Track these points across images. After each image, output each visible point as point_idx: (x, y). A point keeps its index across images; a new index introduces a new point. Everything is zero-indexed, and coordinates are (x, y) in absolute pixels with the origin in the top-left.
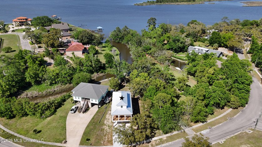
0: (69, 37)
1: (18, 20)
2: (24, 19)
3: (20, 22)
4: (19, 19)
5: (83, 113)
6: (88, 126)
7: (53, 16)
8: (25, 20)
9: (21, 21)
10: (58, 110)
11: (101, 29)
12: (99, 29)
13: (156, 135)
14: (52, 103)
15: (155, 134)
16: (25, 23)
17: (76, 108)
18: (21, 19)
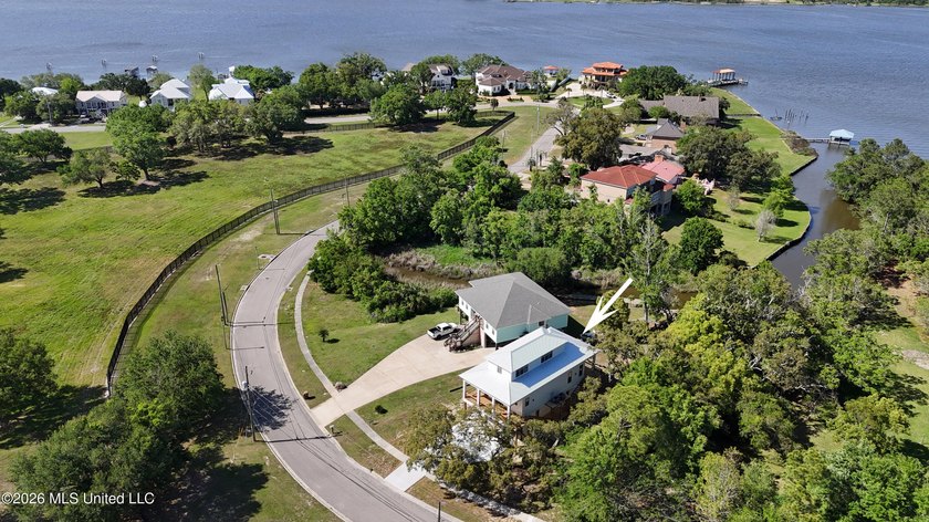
0: (674, 142)
1: (595, 72)
2: (610, 70)
3: (598, 77)
4: (597, 69)
5: (451, 350)
6: (421, 384)
7: (722, 71)
8: (612, 74)
9: (601, 73)
10: (418, 317)
11: (848, 140)
12: (836, 139)
13: (543, 513)
14: (412, 293)
15: (546, 508)
16: (608, 83)
17: (450, 331)
18: (604, 69)
